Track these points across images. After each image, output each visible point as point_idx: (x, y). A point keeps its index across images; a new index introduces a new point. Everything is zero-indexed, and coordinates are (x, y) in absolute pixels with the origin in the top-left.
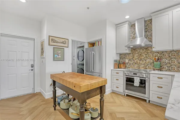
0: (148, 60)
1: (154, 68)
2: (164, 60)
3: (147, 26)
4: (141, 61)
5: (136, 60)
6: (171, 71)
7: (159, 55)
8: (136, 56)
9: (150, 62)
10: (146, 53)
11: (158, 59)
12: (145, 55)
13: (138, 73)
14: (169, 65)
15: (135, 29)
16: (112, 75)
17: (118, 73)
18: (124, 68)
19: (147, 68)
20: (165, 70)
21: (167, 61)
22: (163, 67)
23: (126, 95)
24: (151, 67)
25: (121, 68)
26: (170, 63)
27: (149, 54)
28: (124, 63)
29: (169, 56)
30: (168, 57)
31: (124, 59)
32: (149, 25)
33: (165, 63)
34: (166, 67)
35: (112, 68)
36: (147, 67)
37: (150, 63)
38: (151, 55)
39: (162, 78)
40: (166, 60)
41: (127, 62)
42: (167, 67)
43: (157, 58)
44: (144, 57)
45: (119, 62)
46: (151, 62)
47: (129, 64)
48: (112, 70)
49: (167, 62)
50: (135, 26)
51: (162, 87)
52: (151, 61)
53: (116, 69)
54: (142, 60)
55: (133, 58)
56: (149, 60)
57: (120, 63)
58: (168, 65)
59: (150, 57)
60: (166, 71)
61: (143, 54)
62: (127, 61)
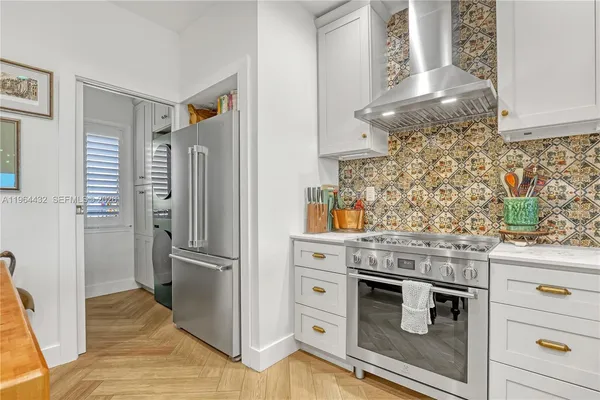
0: (472, 189)
1: (504, 229)
2: (552, 183)
3: (467, 16)
4: (438, 192)
5: (415, 188)
6: (592, 244)
7: (525, 157)
8: (413, 167)
9: (482, 198)
10: (461, 154)
11: (527, 181)
12: (454, 163)
13: (424, 256)
14: (580, 212)
15: (407, 35)
16: (293, 266)
17: (321, 256)
18: (357, 230)
19: (468, 227)
20: (561, 238)
21: (569, 189)
22: (551, 222)
23: (360, 375)
24: (488, 222)
25: (342, 229)
26: (585, 201)
27: (474, 156)
28: (358, 205)
29: (585, 165)
30: (575, 167)
31: (356, 187)
32: (473, 9)
33: (561, 202)
34: (563, 223)
35: (298, 230)
36: (469, 221)
37: (482, 203)
38: (488, 161)
39: (567, 293)
40: (563, 187)
41: (373, 199)
42: (569, 224)
43: (520, 172)
44: (449, 175)
45: (336, 200)
46: (487, 198)
47: (379, 210)
48: (294, 240)
49: (569, 197)
50: (405, 22)
51: (567, 349)
52: (488, 191)
53: (317, 237)
54: (443, 187)
55: (397, 180)
56: (475, 186)
57: (341, 202)
58: (578, 212)
59: (483, 172)
60: (566, 242)
61: (449, 158)
62: (371, 194)
